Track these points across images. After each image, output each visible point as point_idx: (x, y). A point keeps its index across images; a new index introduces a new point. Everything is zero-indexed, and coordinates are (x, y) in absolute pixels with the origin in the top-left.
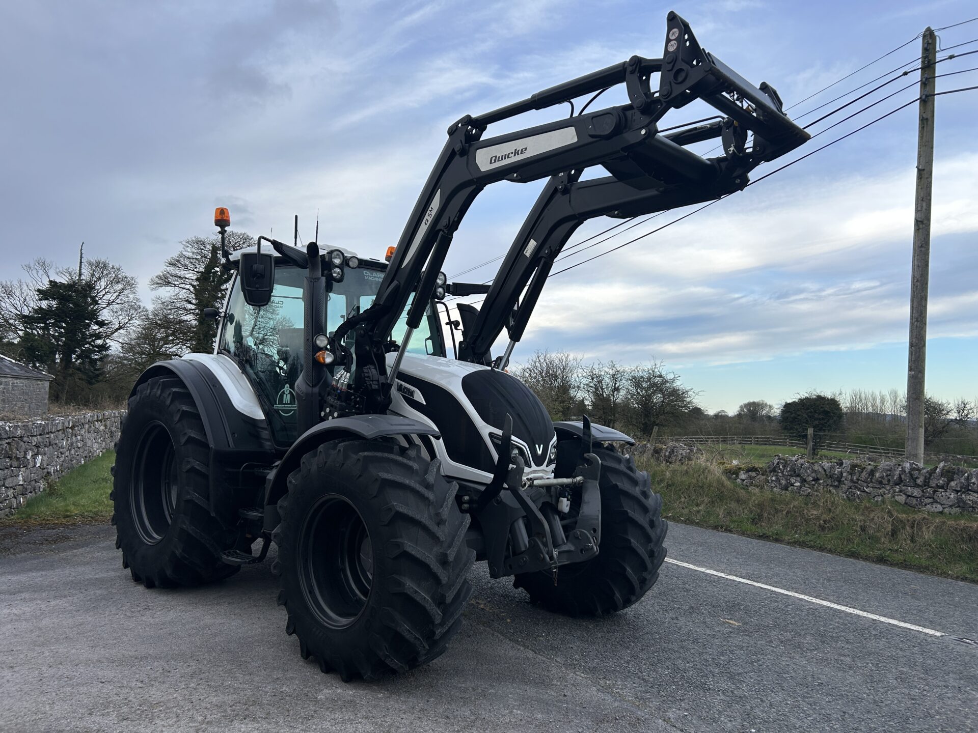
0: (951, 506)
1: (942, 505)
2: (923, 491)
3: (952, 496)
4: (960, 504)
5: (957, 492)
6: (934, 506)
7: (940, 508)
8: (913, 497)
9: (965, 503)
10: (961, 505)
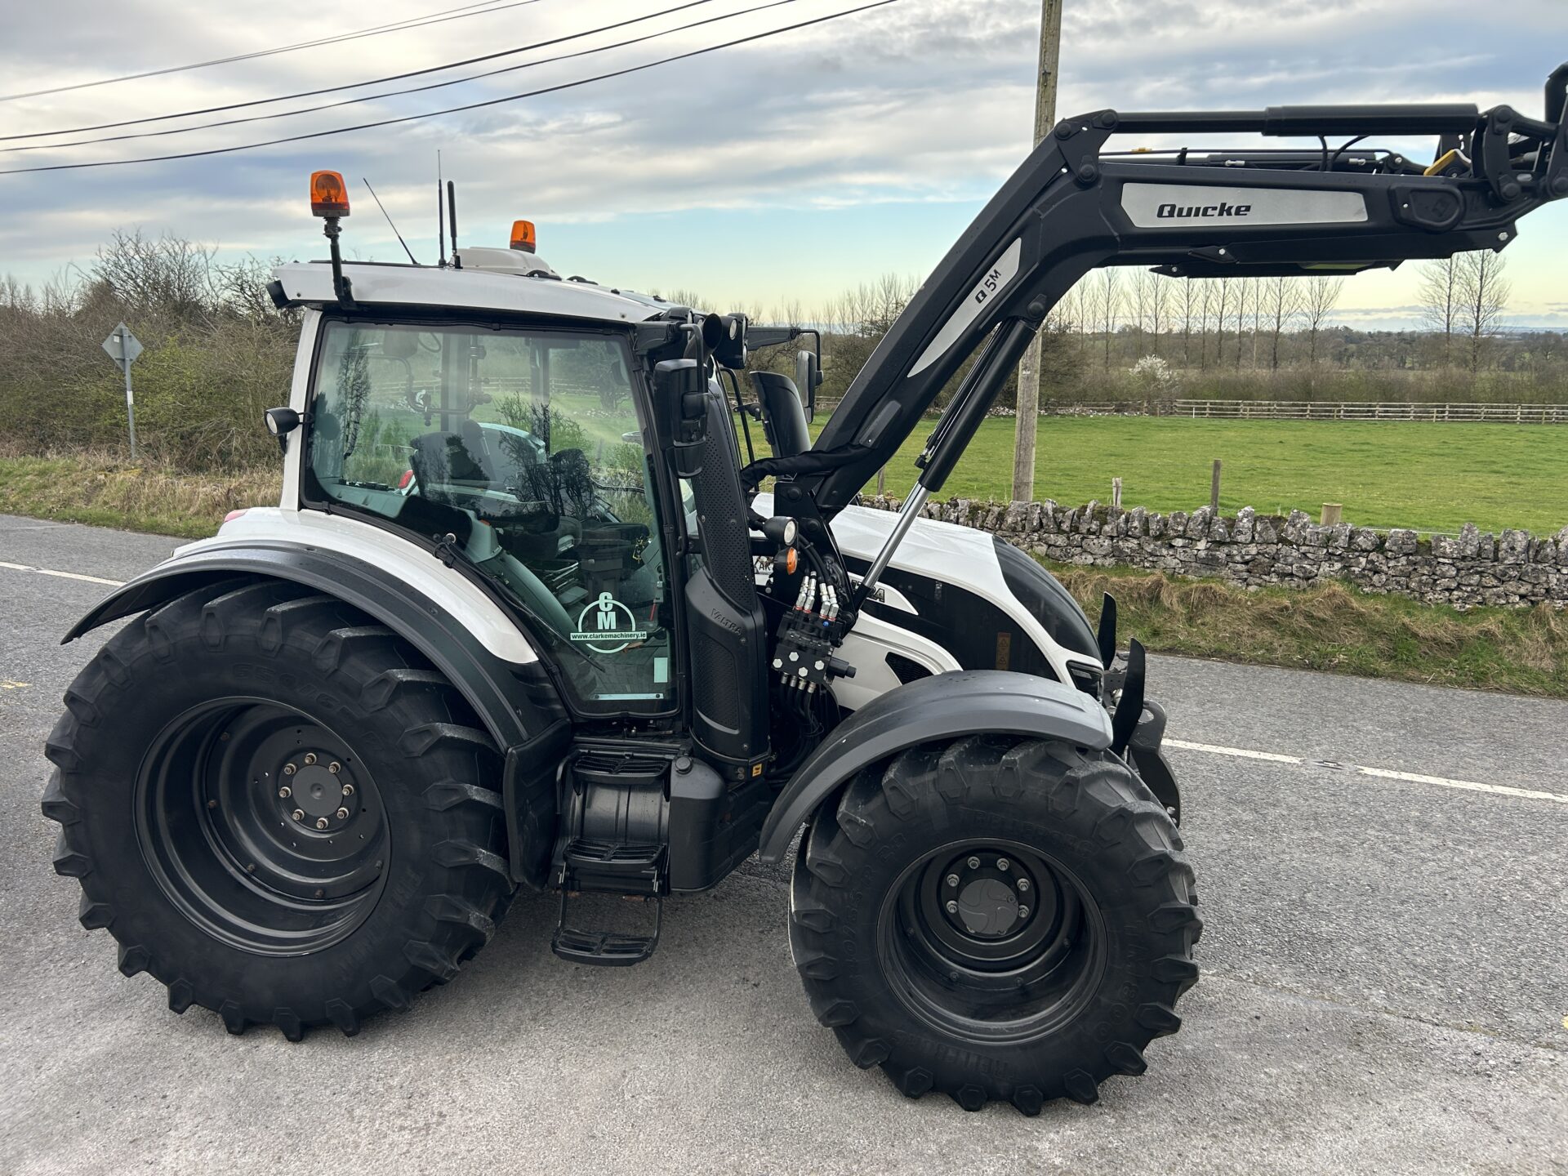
0: (1104, 556)
1: (1092, 554)
2: (1068, 538)
3: (1106, 544)
4: (1116, 552)
5: (1112, 538)
6: (1083, 557)
7: (1090, 559)
8: (1057, 547)
9: (1121, 551)
10: (1117, 554)
